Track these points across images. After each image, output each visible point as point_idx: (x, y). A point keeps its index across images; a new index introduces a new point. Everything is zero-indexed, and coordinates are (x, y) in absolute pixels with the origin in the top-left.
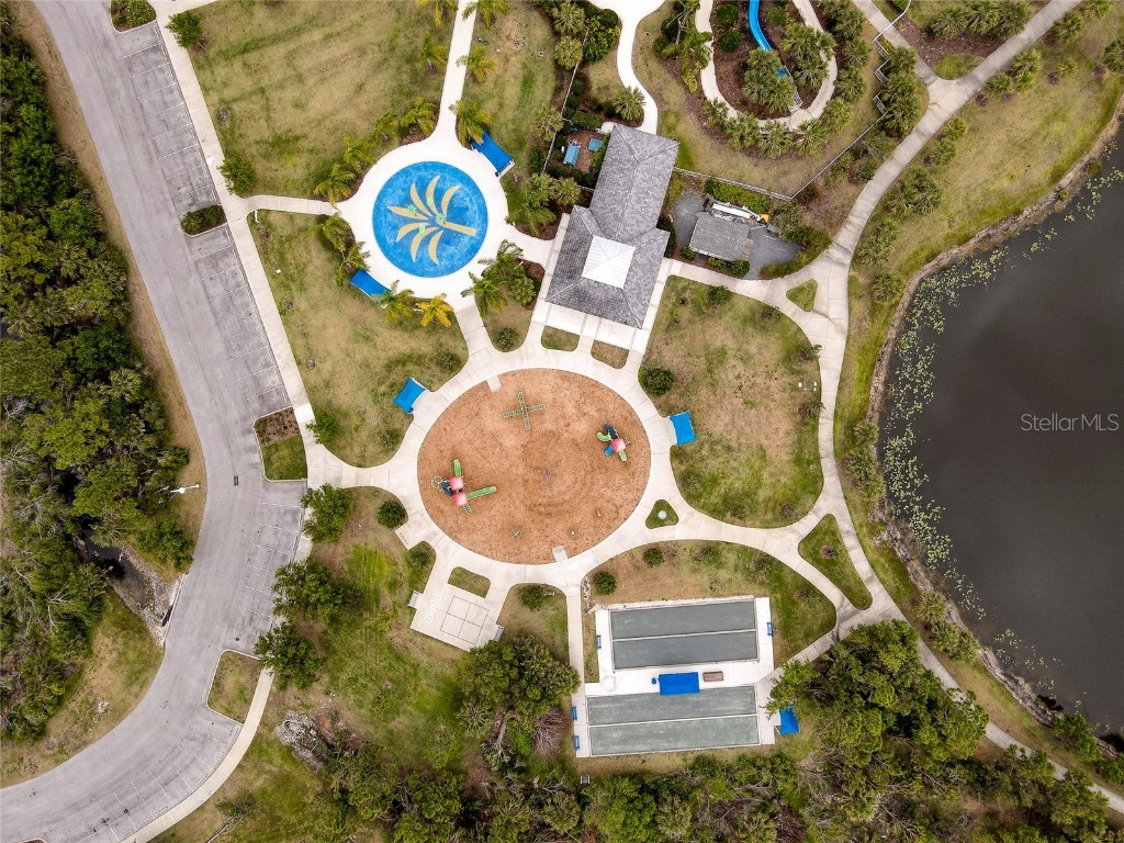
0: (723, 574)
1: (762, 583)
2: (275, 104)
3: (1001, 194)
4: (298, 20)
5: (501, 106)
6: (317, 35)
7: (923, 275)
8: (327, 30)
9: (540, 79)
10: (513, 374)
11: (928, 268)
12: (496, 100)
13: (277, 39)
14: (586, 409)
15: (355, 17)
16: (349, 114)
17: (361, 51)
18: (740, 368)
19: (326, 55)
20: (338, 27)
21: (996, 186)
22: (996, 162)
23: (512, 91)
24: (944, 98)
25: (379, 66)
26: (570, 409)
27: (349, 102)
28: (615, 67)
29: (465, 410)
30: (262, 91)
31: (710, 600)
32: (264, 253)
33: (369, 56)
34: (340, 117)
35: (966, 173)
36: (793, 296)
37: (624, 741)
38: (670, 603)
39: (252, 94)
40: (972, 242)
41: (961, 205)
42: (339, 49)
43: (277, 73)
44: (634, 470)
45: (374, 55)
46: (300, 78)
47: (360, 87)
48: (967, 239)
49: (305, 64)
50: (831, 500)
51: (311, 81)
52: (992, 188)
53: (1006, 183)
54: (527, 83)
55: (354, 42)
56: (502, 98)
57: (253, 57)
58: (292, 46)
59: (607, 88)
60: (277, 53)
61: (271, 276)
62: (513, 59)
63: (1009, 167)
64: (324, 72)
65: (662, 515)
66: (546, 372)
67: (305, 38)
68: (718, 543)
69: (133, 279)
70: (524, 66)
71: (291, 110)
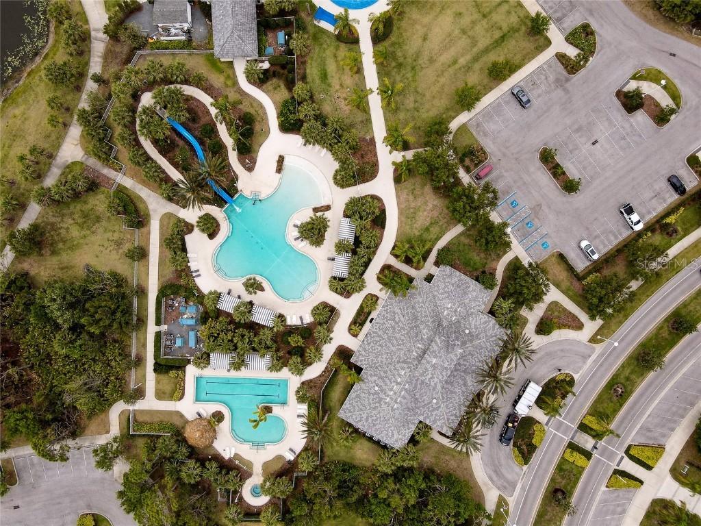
2: (474, 10)
3: (18, 106)
4: (477, 66)
5: (335, 56)
6: (462, 61)
7: (47, 47)
8: (457, 66)
9: (318, 81)
11: (46, 51)
12: (339, 59)
13: (486, 51)
15: (442, 80)
16: (426, 20)
17: (432, 61)
19: (452, 52)
20: (451, 71)
21: (22, 108)
22: (27, 122)
23: (331, 68)
24: (72, 149)
25: (418, 55)
27: (429, 27)
28: (274, 103)
30: (484, 16)
33: (426, 59)
34: (431, 16)
35: (42, 109)
39: (490, 12)
40: (26, 75)
41: (38, 90)
42: (445, 58)
43: (479, 29)
45: (423, 60)
46: (464, 32)
47: (425, 39)
48: (29, 74)
49: (464, 42)
51: (457, 32)
52: (24, 106)
53: (17, 112)
54: (324, 76)
55: (438, 64)
56: (336, 61)
57: (498, 34)
58: (475, 50)
59: (275, 89)
60: (483, 43)
62: (338, 87)
63: (19, 122)
64: (450, 40)
67: (468, 57)
70: (329, 85)
71: (463, 10)
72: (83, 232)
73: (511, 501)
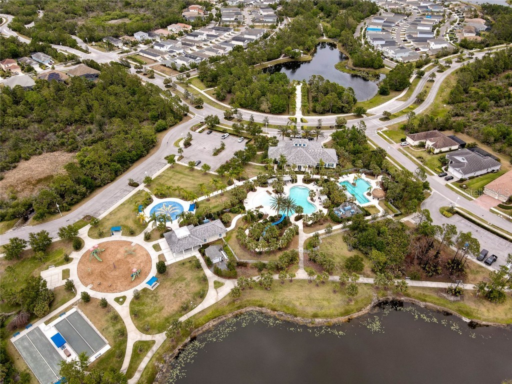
0: (111, 329)
1: (115, 342)
3: (294, 306)
6: (191, 178)
7: (254, 309)
9: (218, 208)
10: (140, 245)
11: (258, 309)
13: (185, 174)
14: (142, 264)
18: (184, 286)
19: (190, 181)
20: (196, 179)
21: (295, 302)
22: (300, 297)
24: (301, 274)
25: (194, 188)
26: (139, 261)
28: (235, 216)
29: (121, 244)
30: (171, 178)
31: (98, 332)
32: (134, 195)
33: (194, 185)
35: (289, 293)
36: (215, 282)
37: (25, 348)
38: (90, 323)
39: (169, 177)
40: (276, 312)
41: (280, 299)
42: (192, 182)
43: (177, 178)
44: (130, 284)
46: (179, 180)
48: (274, 310)
49: (184, 180)
50: (160, 338)
52: (293, 302)
53: (298, 304)
54: (215, 207)
57: (176, 174)
58: (185, 176)
60: (182, 176)
61: (130, 198)
62: (218, 203)
63: (302, 301)
65: (121, 300)
66: (146, 250)
67: (188, 177)
68: (122, 320)
69: (110, 184)
70: (218, 205)
72: (336, 257)
73: (329, 135)
